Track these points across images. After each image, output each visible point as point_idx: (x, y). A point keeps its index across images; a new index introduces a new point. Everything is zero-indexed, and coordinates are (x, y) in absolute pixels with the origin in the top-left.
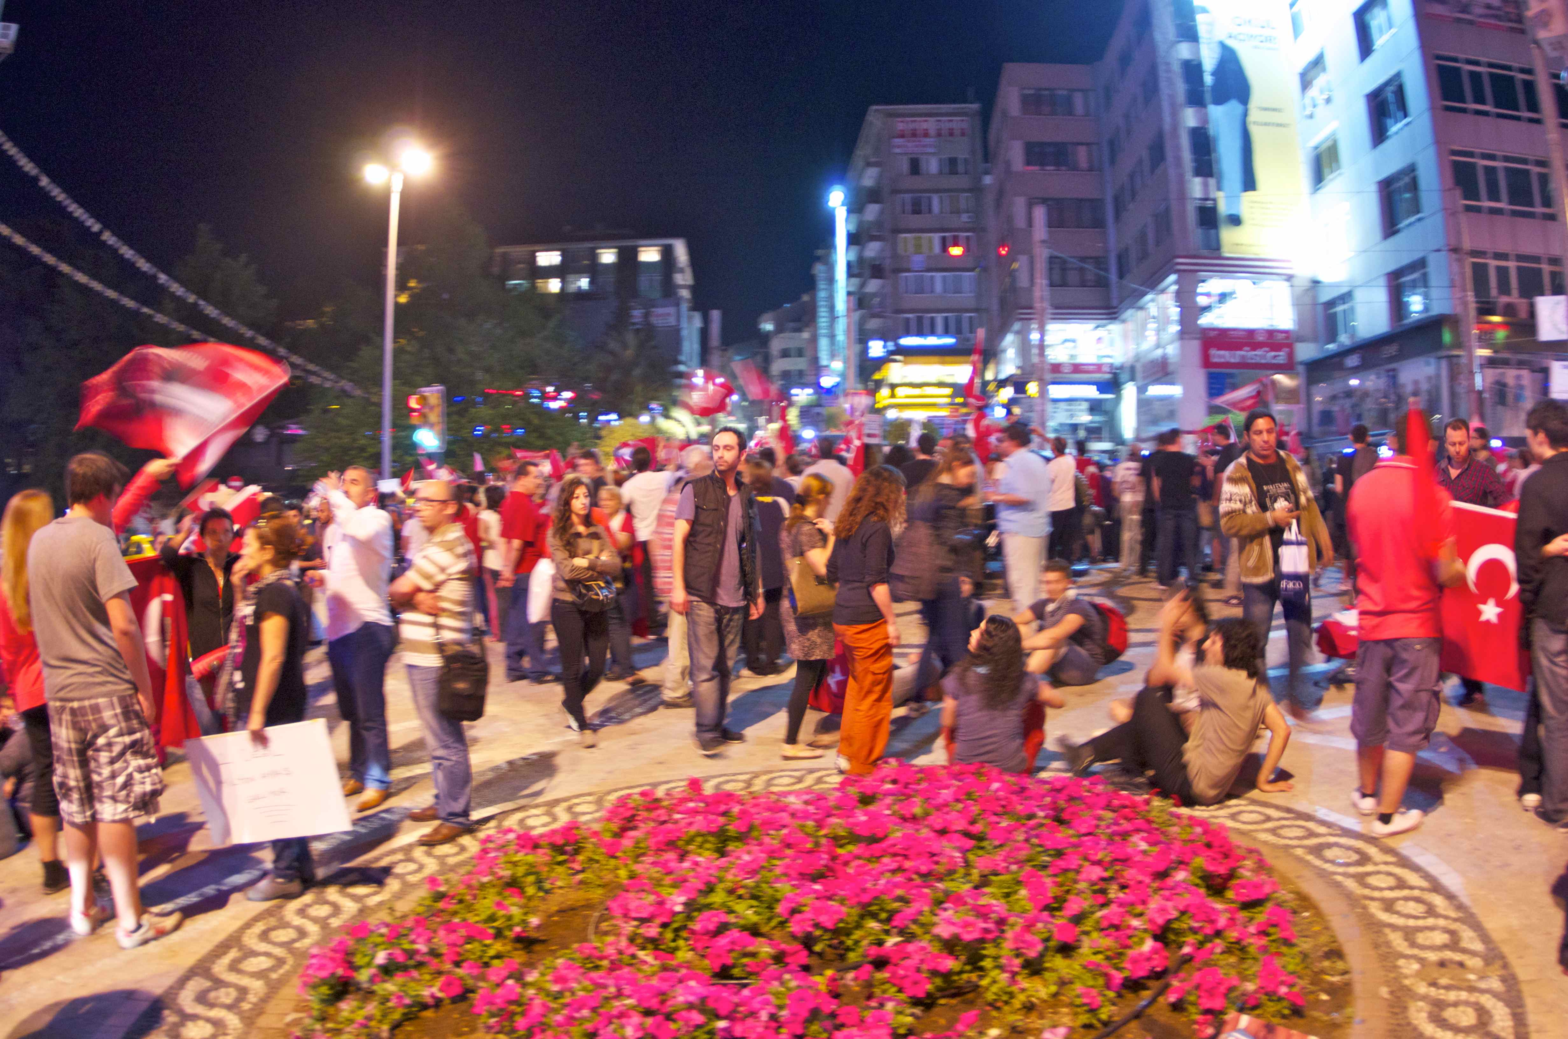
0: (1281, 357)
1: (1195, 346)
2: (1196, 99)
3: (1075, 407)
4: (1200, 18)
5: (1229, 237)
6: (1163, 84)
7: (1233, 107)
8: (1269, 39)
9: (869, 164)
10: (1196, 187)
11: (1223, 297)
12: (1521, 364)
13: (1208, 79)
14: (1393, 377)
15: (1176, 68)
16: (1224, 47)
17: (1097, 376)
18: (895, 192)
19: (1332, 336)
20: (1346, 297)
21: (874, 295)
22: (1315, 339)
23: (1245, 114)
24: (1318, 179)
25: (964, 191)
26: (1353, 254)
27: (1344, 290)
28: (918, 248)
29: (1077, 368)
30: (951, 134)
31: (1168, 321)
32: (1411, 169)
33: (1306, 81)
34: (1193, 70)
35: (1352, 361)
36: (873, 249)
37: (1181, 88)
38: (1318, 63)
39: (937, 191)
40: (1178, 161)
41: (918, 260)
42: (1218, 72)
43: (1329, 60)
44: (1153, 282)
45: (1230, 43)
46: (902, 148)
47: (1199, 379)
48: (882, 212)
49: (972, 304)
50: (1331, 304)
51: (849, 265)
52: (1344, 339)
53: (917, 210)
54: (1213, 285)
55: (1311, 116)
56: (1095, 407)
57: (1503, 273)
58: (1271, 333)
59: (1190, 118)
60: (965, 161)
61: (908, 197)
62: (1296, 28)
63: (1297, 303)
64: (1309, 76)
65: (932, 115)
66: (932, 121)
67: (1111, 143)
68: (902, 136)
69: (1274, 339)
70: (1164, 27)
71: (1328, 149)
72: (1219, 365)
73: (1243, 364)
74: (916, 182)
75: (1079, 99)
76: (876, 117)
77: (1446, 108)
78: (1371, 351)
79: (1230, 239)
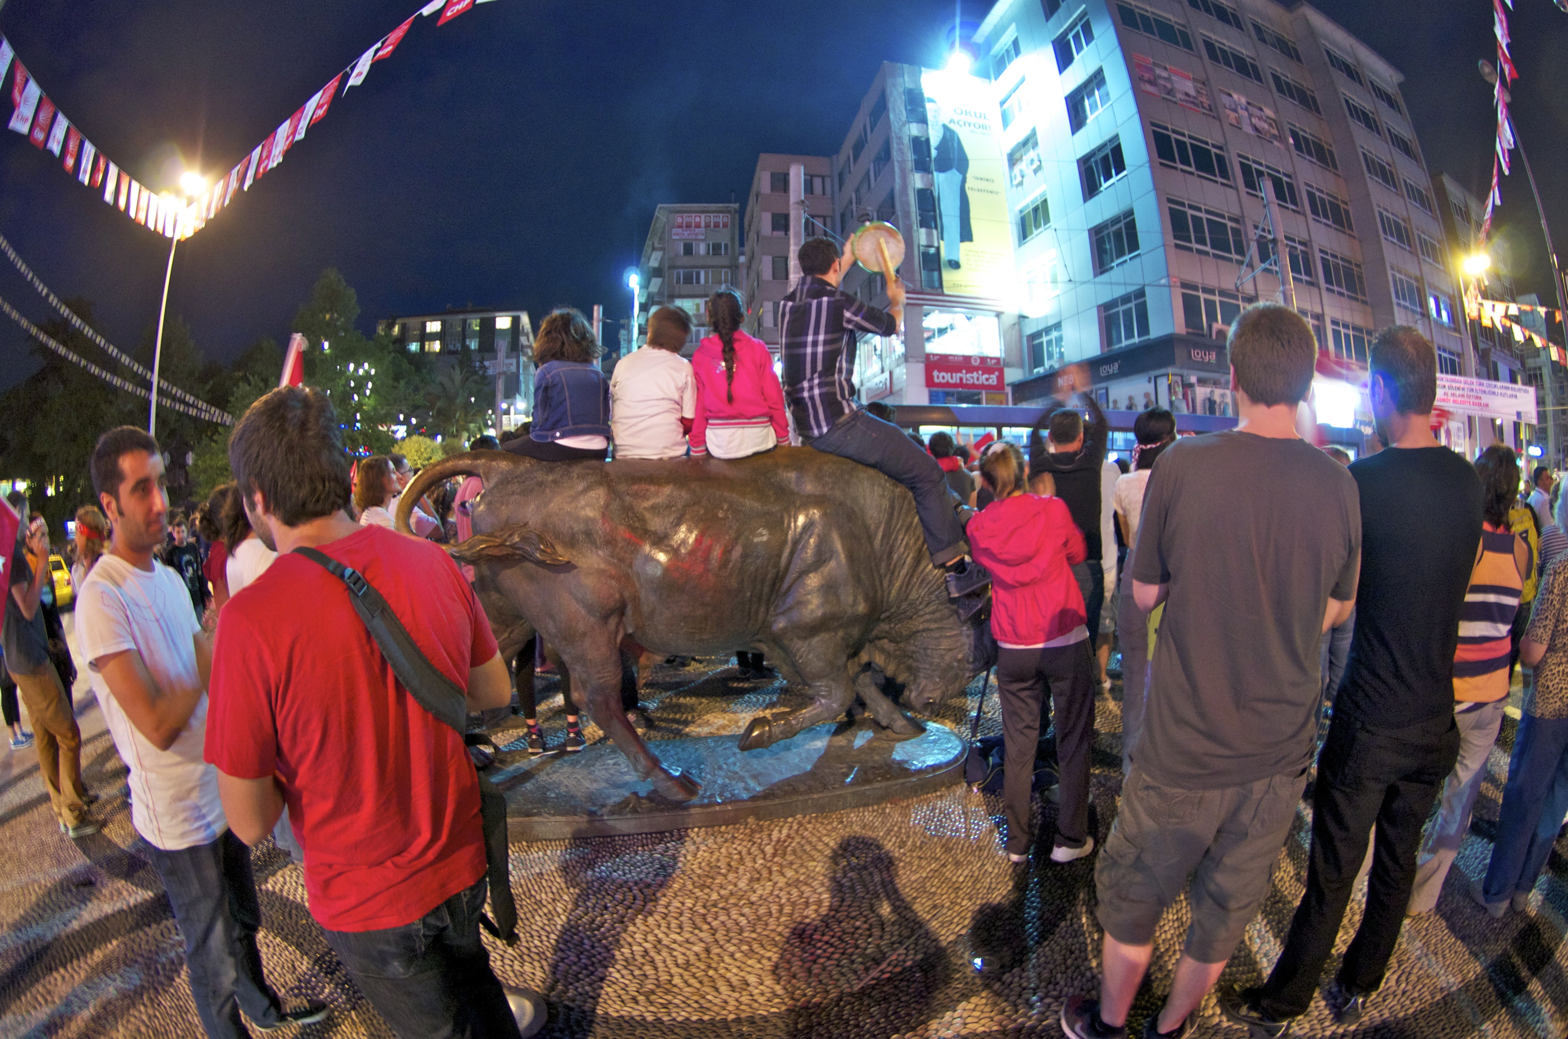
0: (993, 380)
1: (919, 369)
2: (922, 165)
4: (928, 106)
5: (949, 277)
6: (895, 154)
7: (954, 175)
8: (983, 127)
9: (654, 249)
10: (922, 236)
11: (942, 331)
13: (934, 153)
15: (906, 141)
16: (945, 127)
18: (673, 268)
19: (1038, 362)
20: (1058, 326)
22: (1021, 366)
23: (964, 181)
24: (1024, 234)
25: (723, 267)
26: (1058, 291)
27: (1051, 322)
30: (717, 225)
32: (1129, 215)
33: (1013, 160)
34: (920, 145)
37: (910, 156)
38: (1029, 141)
39: (703, 267)
40: (907, 214)
42: (941, 147)
43: (1040, 137)
45: (952, 126)
46: (679, 236)
48: (664, 284)
50: (1037, 335)
52: (1051, 363)
53: (688, 280)
54: (933, 320)
55: (1021, 184)
57: (1210, 305)
58: (983, 359)
59: (918, 181)
60: (726, 245)
61: (682, 271)
62: (1005, 120)
63: (1004, 334)
64: (1017, 156)
65: (703, 212)
66: (703, 216)
67: (843, 215)
68: (680, 226)
69: (986, 365)
70: (897, 109)
71: (1036, 210)
72: (940, 385)
73: (961, 385)
74: (688, 261)
75: (818, 183)
76: (662, 213)
77: (1161, 164)
79: (951, 280)
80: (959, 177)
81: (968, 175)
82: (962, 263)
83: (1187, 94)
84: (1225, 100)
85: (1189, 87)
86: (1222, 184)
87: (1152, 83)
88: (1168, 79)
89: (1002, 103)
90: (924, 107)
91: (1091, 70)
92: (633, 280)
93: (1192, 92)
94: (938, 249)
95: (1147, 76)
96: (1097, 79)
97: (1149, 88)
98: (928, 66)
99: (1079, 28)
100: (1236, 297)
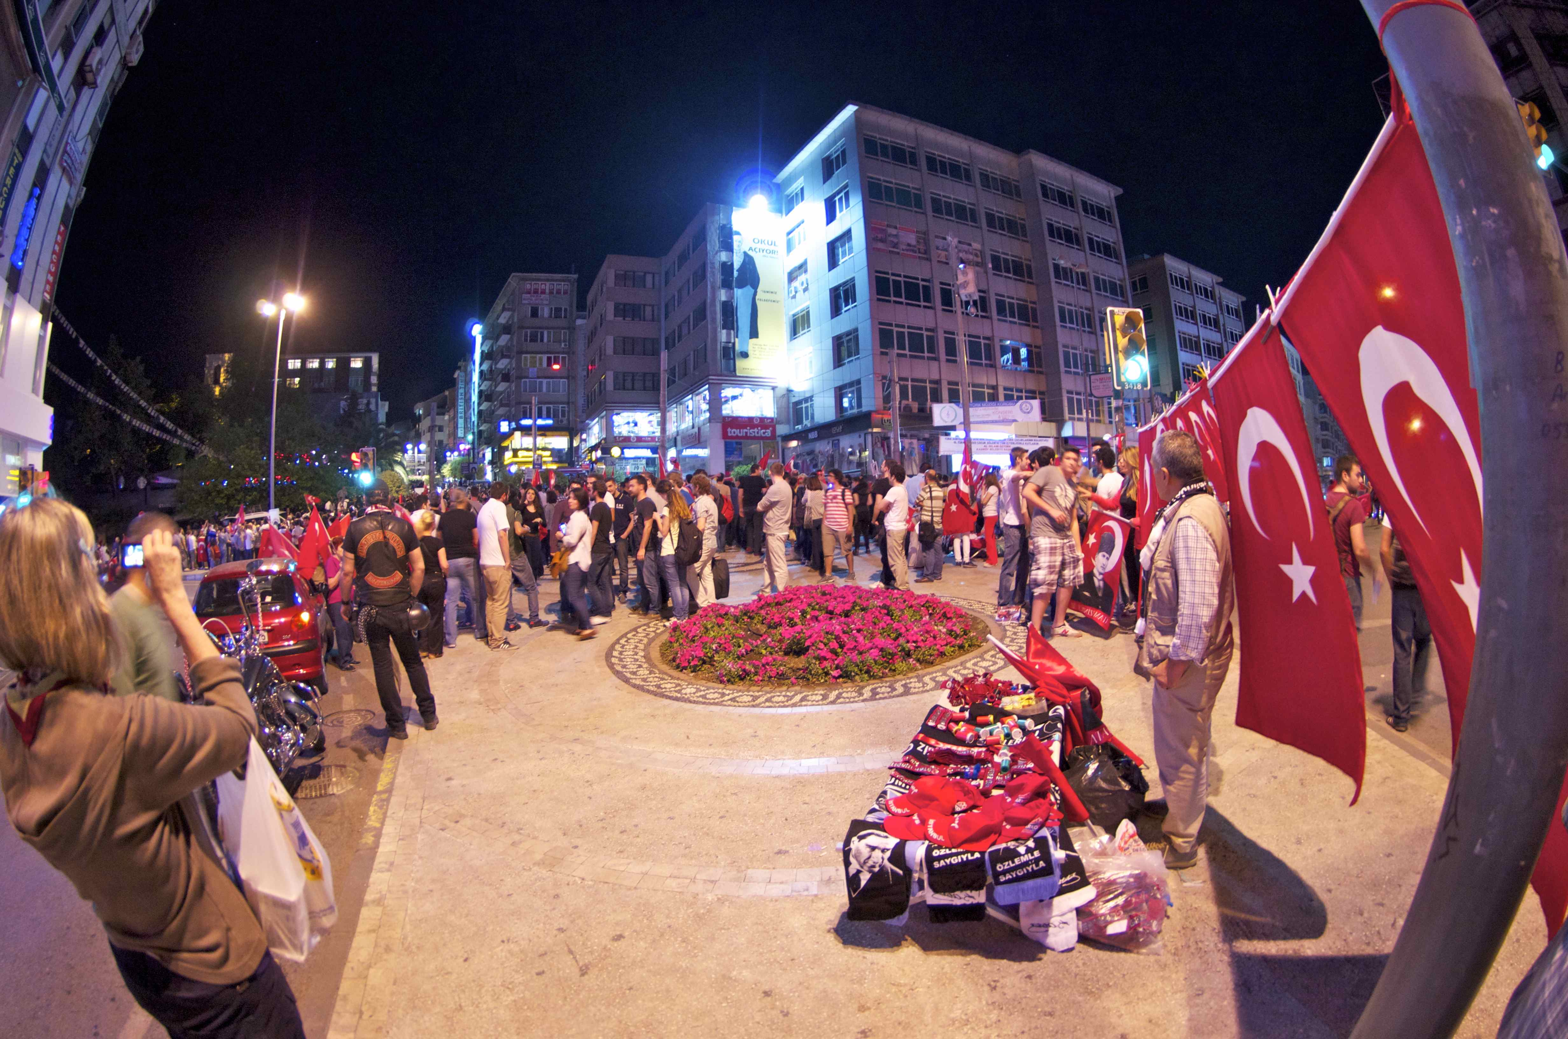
0: (769, 433)
1: (719, 426)
2: (727, 284)
3: (639, 462)
4: (735, 238)
5: (740, 364)
6: (709, 275)
7: (749, 290)
8: (773, 252)
9: (504, 309)
10: (723, 335)
11: (734, 398)
12: (912, 437)
13: (736, 274)
14: (836, 445)
15: (717, 265)
16: (745, 254)
17: (652, 444)
18: (521, 327)
19: (799, 421)
20: (808, 399)
21: (501, 393)
22: (788, 423)
24: (793, 333)
25: (564, 328)
26: (812, 375)
27: (807, 395)
28: (533, 364)
29: (640, 439)
30: (559, 293)
31: (701, 412)
32: (856, 330)
33: (791, 277)
34: (727, 268)
35: (812, 436)
36: (503, 364)
37: (719, 278)
38: (802, 267)
39: (547, 328)
40: (714, 320)
41: (533, 372)
42: (741, 269)
43: (809, 266)
44: (692, 389)
45: (750, 253)
46: (528, 300)
47: (721, 445)
48: (511, 339)
49: (566, 400)
50: (799, 403)
51: (481, 373)
52: (807, 423)
53: (534, 339)
54: (729, 391)
55: (794, 297)
56: (650, 461)
57: (904, 389)
58: (762, 419)
59: (723, 295)
60: (566, 310)
61: (529, 331)
62: (789, 247)
63: (777, 402)
64: (795, 275)
65: (548, 280)
66: (548, 283)
67: (667, 306)
68: (528, 292)
69: (763, 423)
70: (713, 241)
71: (803, 316)
72: (732, 437)
73: (747, 437)
74: (536, 322)
75: (649, 278)
76: (514, 280)
77: (879, 300)
78: (825, 430)
79: (742, 365)
81: (759, 290)
82: (750, 353)
83: (909, 245)
84: (940, 243)
85: (912, 239)
86: (925, 307)
87: (882, 241)
88: (896, 236)
89: (789, 233)
90: (731, 238)
91: (845, 229)
92: (477, 330)
93: (914, 242)
94: (734, 344)
95: (880, 236)
96: (847, 235)
97: (880, 245)
98: (738, 206)
99: (842, 194)
100: (925, 381)
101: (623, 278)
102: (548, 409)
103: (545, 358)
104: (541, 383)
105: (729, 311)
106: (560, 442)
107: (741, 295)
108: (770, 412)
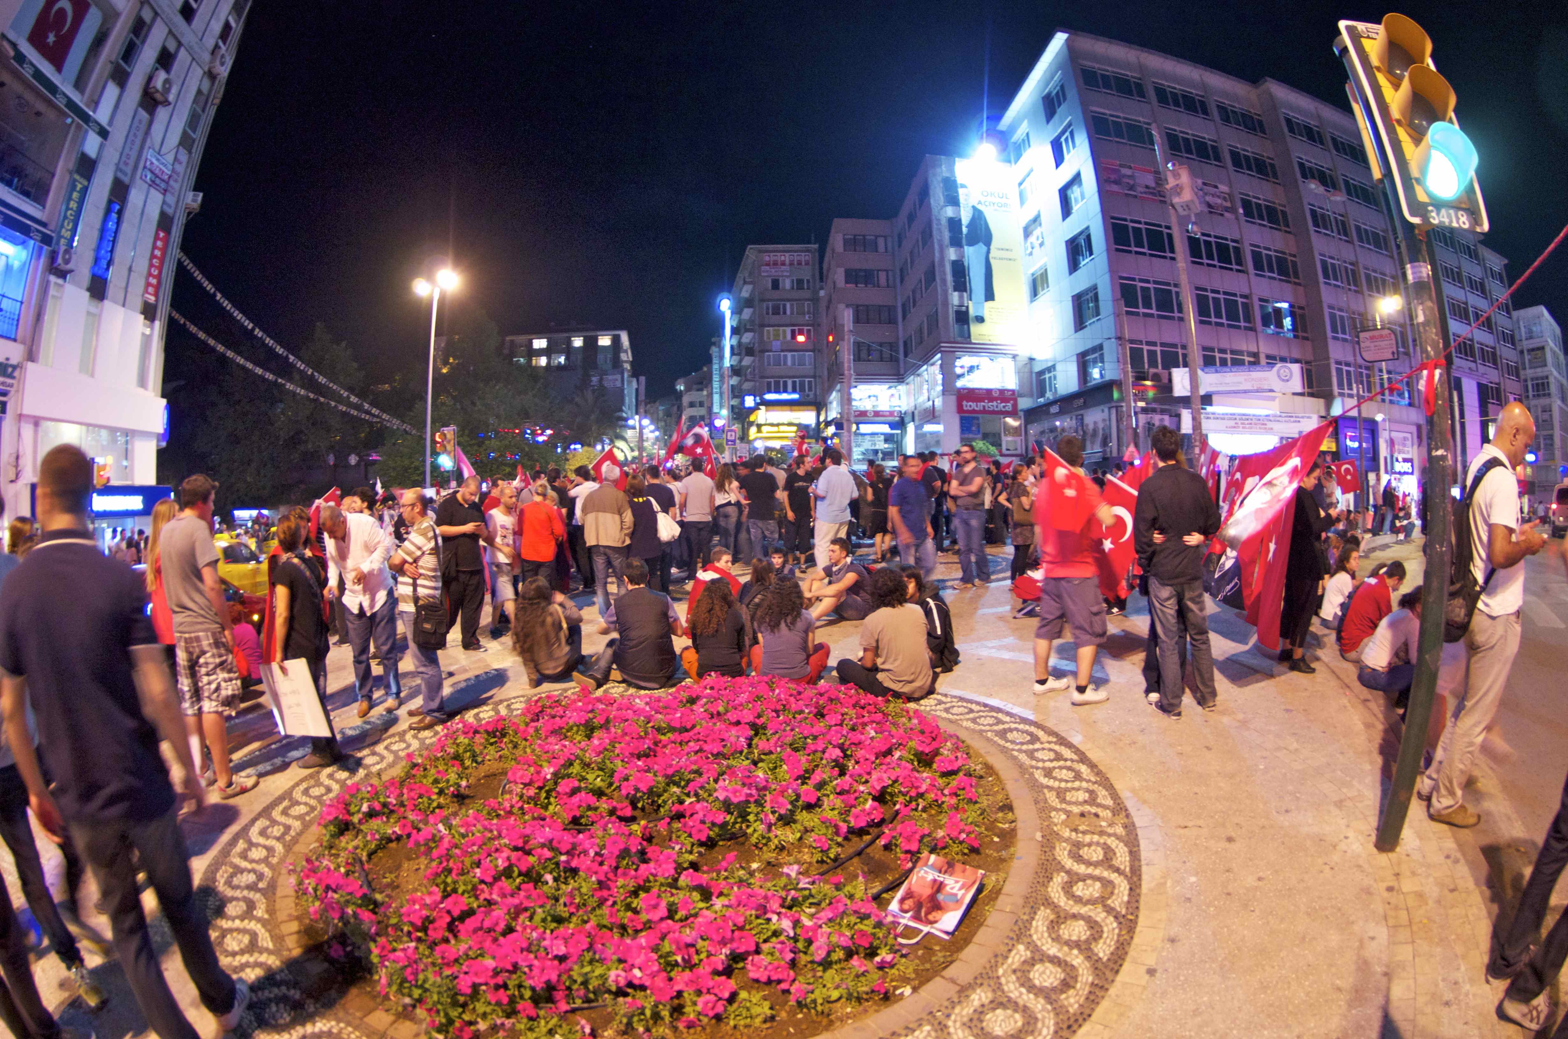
0: (1009, 406)
1: (953, 399)
3: (876, 438)
4: (961, 191)
6: (935, 233)
8: (1006, 205)
9: (745, 283)
10: (955, 298)
11: (971, 369)
12: (1163, 412)
13: (965, 230)
14: (1081, 419)
15: (944, 222)
17: (891, 419)
18: (762, 300)
19: (1042, 394)
20: (1051, 369)
21: (748, 367)
22: (1031, 396)
23: (988, 252)
24: (1035, 293)
25: (807, 300)
26: (1055, 341)
27: (1050, 364)
28: (777, 336)
29: (877, 414)
30: (799, 263)
31: (935, 384)
32: (1095, 288)
33: (1027, 232)
34: (954, 224)
35: (1054, 409)
36: (747, 338)
37: (947, 235)
38: (1036, 220)
39: (789, 300)
40: (944, 281)
41: (776, 345)
43: (1043, 218)
44: (926, 359)
45: (979, 207)
46: (768, 272)
47: (955, 421)
48: (754, 314)
49: (811, 372)
50: (1041, 373)
51: (732, 347)
52: (1049, 395)
53: (776, 311)
54: (964, 361)
55: (1031, 254)
56: (888, 438)
57: (1152, 354)
58: (1002, 391)
59: (952, 254)
60: (808, 281)
61: (771, 304)
62: (1022, 199)
63: (1019, 372)
64: (1029, 231)
65: (787, 251)
66: (788, 254)
67: (901, 270)
68: (768, 265)
69: (1004, 395)
70: (937, 196)
71: (1041, 275)
72: (968, 412)
73: (984, 411)
74: (776, 294)
75: (881, 242)
76: (752, 252)
77: (1117, 250)
78: (1067, 403)
79: (977, 331)
80: (985, 248)
81: (992, 247)
86: (1171, 258)
88: (1131, 176)
89: (1020, 184)
91: (1074, 172)
92: (725, 305)
93: (1151, 185)
95: (1111, 177)
96: (1077, 180)
97: (1113, 187)
98: (960, 156)
99: (1068, 133)
100: (1175, 346)
101: (852, 243)
102: (794, 383)
103: (788, 330)
104: (785, 357)
105: (960, 272)
106: (808, 417)
107: (972, 255)
108: (1011, 382)
